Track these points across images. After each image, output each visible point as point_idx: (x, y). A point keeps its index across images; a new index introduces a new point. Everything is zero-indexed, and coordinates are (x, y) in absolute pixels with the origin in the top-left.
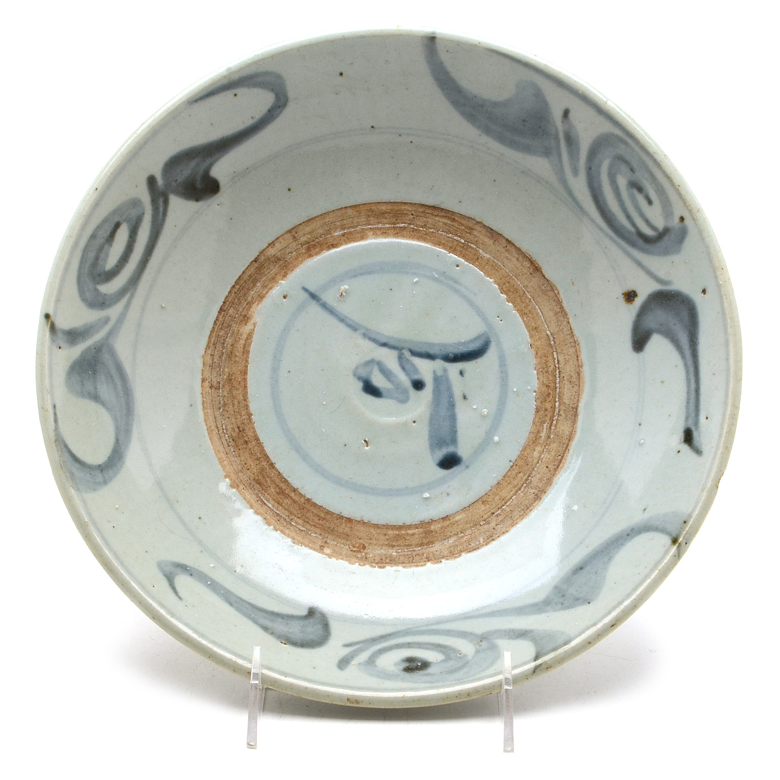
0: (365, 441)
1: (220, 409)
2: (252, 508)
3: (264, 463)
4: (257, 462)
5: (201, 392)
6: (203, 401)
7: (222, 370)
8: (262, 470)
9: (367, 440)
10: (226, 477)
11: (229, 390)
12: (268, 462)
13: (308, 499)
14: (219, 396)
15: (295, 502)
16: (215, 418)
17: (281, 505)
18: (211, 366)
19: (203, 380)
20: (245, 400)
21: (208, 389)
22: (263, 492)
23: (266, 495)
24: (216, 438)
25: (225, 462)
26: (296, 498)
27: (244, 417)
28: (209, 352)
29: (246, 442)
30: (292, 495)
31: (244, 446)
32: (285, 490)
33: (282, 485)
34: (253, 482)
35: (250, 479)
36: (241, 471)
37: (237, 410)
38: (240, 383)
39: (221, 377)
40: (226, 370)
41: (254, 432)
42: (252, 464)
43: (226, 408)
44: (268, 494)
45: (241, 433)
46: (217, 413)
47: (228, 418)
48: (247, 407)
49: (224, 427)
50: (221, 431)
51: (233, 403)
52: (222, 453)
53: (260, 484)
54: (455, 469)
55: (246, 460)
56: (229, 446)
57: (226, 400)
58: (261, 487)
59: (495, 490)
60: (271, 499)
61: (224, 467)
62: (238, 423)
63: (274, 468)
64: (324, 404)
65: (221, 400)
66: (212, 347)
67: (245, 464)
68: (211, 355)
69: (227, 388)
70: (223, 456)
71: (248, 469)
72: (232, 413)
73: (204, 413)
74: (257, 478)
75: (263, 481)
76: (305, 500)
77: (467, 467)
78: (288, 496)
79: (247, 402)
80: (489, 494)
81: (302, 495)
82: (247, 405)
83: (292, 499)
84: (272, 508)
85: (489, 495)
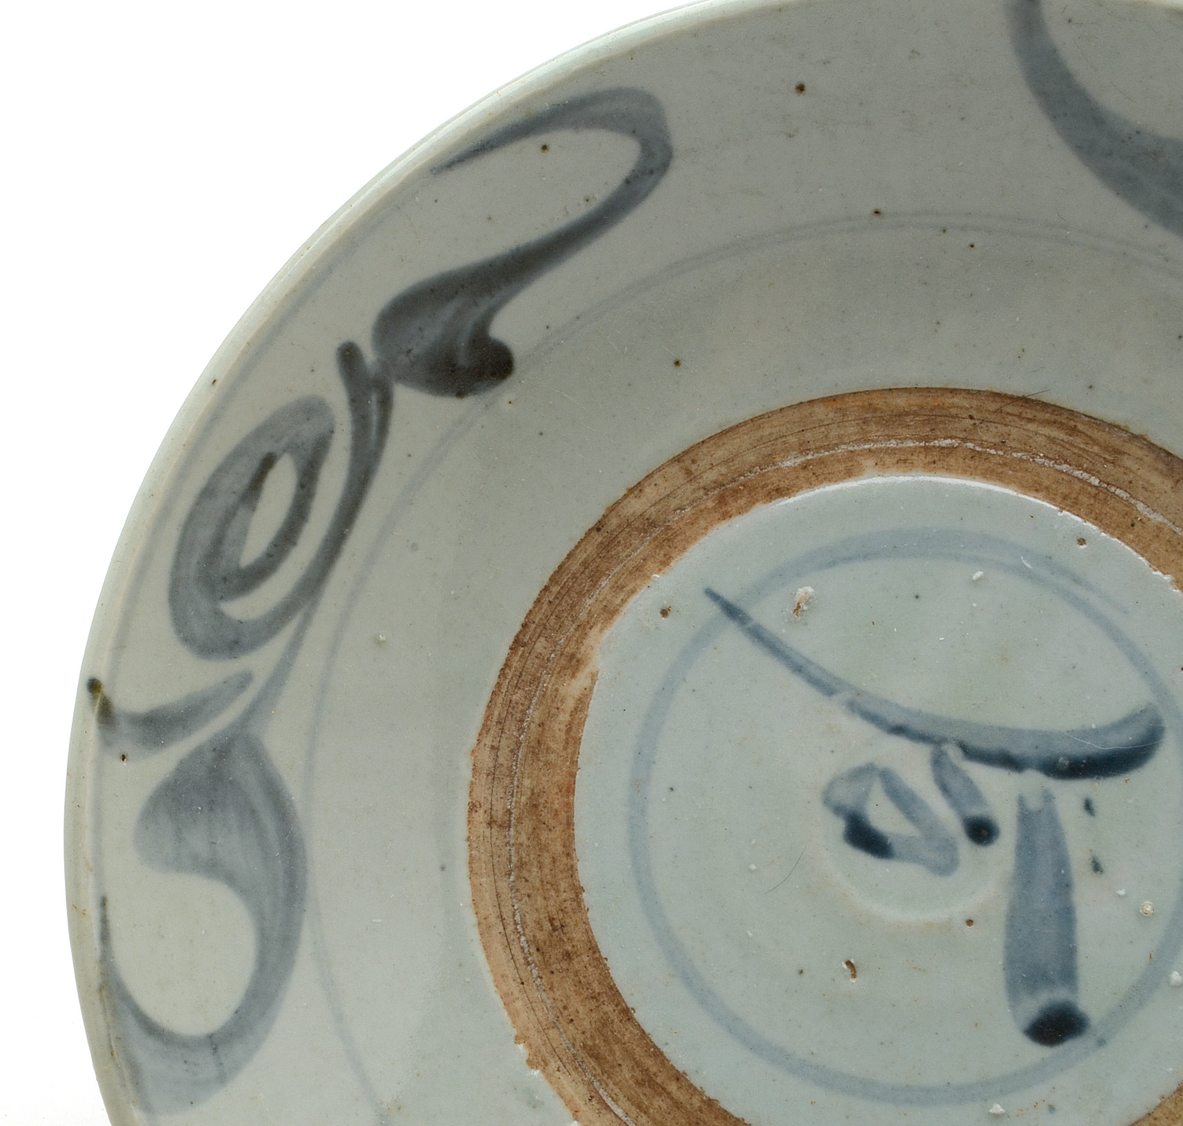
0: (848, 963)
1: (510, 875)
2: (576, 1119)
3: (608, 1008)
4: (593, 1004)
5: (466, 834)
6: (471, 856)
7: (516, 783)
8: (604, 1025)
9: (852, 961)
10: (518, 1039)
11: (530, 830)
12: (617, 1006)
13: (710, 1100)
14: (508, 843)
15: (678, 1105)
16: (498, 895)
17: (645, 1113)
18: (492, 775)
19: (473, 808)
20: (568, 855)
21: (483, 829)
22: (605, 1077)
23: (611, 1086)
24: (498, 947)
25: (519, 1004)
26: (681, 1096)
27: (564, 896)
28: (488, 741)
29: (568, 956)
30: (673, 1087)
31: (564, 965)
32: (655, 1074)
33: (649, 1062)
34: (582, 1054)
35: (574, 1044)
36: (554, 1026)
37: (549, 877)
38: (556, 815)
39: (514, 799)
40: (527, 782)
41: (588, 931)
42: (581, 1009)
43: (525, 874)
44: (614, 1084)
45: (556, 933)
46: (503, 886)
47: (529, 896)
48: (571, 871)
49: (518, 918)
50: (510, 928)
51: (539, 862)
52: (511, 981)
53: (597, 1057)
54: (1071, 1047)
55: (568, 997)
56: (528, 964)
57: (524, 855)
58: (599, 1065)
59: (1171, 1106)
60: (621, 1096)
61: (514, 1015)
62: (549, 909)
63: (630, 1019)
64: (750, 871)
65: (513, 852)
66: (494, 730)
67: (565, 1008)
68: (492, 747)
69: (528, 825)
70: (514, 987)
71: (572, 1020)
72: (538, 884)
73: (473, 885)
74: (590, 1043)
75: (603, 1050)
76: (703, 1101)
77: (1101, 1042)
78: (661, 1090)
79: (572, 858)
80: (1156, 1115)
81: (695, 1089)
82: (572, 866)
83: (672, 1099)
84: (625, 1119)
85: (1156, 1119)
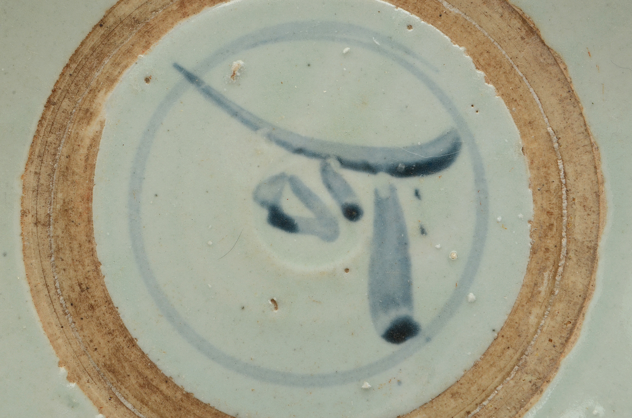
0: (273, 300)
1: (51, 257)
2: (101, 412)
3: (120, 339)
4: (110, 337)
5: (20, 231)
6: (24, 245)
7: (52, 196)
8: (117, 350)
9: (275, 299)
10: (60, 364)
11: (64, 227)
12: (125, 337)
13: (187, 393)
14: (49, 236)
15: (167, 398)
16: (43, 271)
17: (146, 405)
18: (36, 191)
19: (24, 214)
20: (89, 241)
21: (31, 227)
22: (119, 384)
23: (123, 389)
24: (44, 304)
25: (60, 341)
26: (169, 392)
27: (88, 268)
28: (32, 169)
29: (92, 307)
30: (163, 387)
31: (90, 313)
32: (152, 380)
33: (147, 372)
34: (103, 370)
35: (98, 365)
36: (84, 353)
37: (77, 257)
38: (81, 216)
39: (52, 206)
40: (60, 195)
41: (105, 290)
42: (102, 341)
43: (61, 255)
44: (126, 388)
45: (84, 293)
46: (47, 264)
47: (64, 270)
48: (92, 251)
49: (57, 285)
50: (53, 292)
51: (70, 247)
52: (54, 326)
53: (113, 372)
54: (410, 343)
55: (93, 334)
56: (66, 314)
57: (60, 243)
58: (115, 376)
59: (470, 376)
60: (130, 396)
61: (57, 348)
62: (79, 277)
63: (134, 345)
64: (209, 246)
65: (52, 242)
66: (36, 161)
67: (91, 341)
68: (36, 173)
69: (62, 223)
70: (57, 330)
71: (96, 349)
72: (70, 262)
73: (26, 265)
74: (108, 363)
75: (117, 367)
76: (183, 395)
77: (428, 340)
78: (156, 390)
79: (92, 244)
80: (461, 382)
81: (178, 387)
82: (92, 249)
83: (163, 394)
84: (133, 410)
85: (461, 384)
